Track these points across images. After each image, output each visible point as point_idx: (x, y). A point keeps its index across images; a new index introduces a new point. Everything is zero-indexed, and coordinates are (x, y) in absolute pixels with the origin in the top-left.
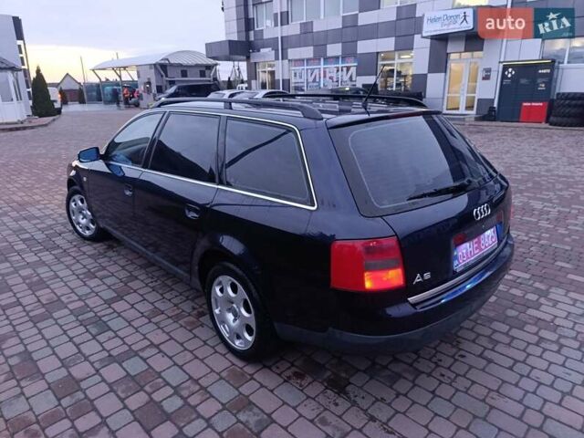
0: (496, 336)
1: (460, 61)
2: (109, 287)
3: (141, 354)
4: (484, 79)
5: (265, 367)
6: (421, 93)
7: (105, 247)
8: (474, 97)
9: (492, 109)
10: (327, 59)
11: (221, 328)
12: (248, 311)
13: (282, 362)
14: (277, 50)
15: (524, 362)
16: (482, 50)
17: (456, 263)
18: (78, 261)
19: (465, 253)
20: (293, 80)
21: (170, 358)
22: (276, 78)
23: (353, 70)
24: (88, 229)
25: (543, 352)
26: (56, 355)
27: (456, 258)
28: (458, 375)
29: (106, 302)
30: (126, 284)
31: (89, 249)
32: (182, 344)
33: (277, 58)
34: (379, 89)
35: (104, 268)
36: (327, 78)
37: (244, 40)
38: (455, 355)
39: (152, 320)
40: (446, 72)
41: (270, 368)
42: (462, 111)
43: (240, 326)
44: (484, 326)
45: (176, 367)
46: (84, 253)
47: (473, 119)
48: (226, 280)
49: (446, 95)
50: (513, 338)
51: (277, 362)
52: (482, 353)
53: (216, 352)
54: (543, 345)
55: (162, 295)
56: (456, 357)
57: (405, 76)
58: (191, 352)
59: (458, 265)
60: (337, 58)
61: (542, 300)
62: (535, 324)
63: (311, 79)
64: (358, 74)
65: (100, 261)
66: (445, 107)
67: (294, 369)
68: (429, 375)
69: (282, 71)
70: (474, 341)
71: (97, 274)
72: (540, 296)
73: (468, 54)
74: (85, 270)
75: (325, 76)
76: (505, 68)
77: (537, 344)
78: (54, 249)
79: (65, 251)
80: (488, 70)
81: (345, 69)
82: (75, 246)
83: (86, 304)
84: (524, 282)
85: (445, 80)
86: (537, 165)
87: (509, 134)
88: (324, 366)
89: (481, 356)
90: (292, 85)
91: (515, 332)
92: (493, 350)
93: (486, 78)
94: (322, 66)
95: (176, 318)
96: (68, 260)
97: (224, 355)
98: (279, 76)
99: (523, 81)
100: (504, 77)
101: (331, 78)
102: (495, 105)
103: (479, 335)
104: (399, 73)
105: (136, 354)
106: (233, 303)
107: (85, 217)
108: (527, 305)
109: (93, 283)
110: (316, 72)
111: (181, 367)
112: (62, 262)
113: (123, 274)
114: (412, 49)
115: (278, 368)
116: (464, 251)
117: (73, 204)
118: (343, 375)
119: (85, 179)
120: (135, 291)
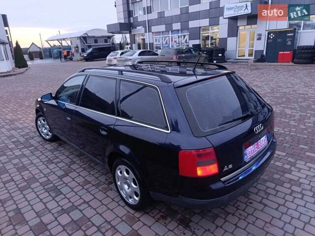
0: (269, 191)
1: (244, 30)
2: (61, 169)
3: (79, 208)
4: (258, 39)
5: (146, 213)
6: (224, 48)
7: (57, 145)
8: (253, 50)
9: (263, 55)
10: (173, 31)
11: (121, 192)
12: (136, 185)
13: (155, 210)
14: (146, 28)
15: (284, 205)
16: (256, 24)
17: (245, 157)
18: (43, 154)
19: (250, 152)
20: (155, 44)
21: (95, 209)
22: (146, 42)
23: (187, 37)
24: (48, 135)
25: (294, 199)
26: (34, 210)
27: (246, 154)
28: (249, 214)
29: (59, 177)
30: (69, 167)
31: (48, 146)
32: (101, 201)
33: (146, 32)
34: (202, 47)
35: (57, 158)
36: (173, 41)
37: (128, 22)
38: (247, 202)
39: (84, 187)
40: (237, 36)
41: (148, 213)
42: (247, 57)
43: (131, 191)
44: (262, 184)
45: (98, 215)
46: (46, 149)
47: (253, 62)
48: (123, 167)
49: (238, 49)
50: (278, 191)
51: (152, 210)
52: (261, 201)
53: (119, 205)
54: (294, 195)
55: (89, 172)
56: (248, 204)
57: (215, 39)
58: (106, 205)
59: (247, 158)
60: (178, 30)
61: (293, 168)
62: (289, 183)
63: (164, 43)
64: (190, 39)
65: (55, 153)
66: (237, 56)
67: (161, 214)
68: (233, 215)
69: (149, 38)
70: (256, 194)
71: (54, 161)
72: (291, 166)
73: (249, 26)
74: (47, 159)
75: (172, 41)
76: (269, 33)
77: (290, 194)
78: (30, 147)
79: (36, 148)
80: (260, 35)
81: (183, 36)
82: (41, 145)
83: (49, 180)
84: (283, 158)
85: (237, 41)
86: (288, 88)
87: (272, 70)
88: (177, 211)
89: (260, 202)
90: (154, 46)
91: (278, 188)
92: (267, 199)
93: (259, 39)
94: (170, 35)
95: (97, 186)
96: (38, 153)
97: (123, 207)
98: (147, 41)
99: (279, 40)
100: (268, 38)
101: (175, 41)
102: (264, 53)
103: (259, 190)
104: (212, 38)
105: (77, 208)
106: (127, 179)
107: (46, 129)
108: (285, 171)
109: (52, 166)
110: (167, 38)
111: (100, 215)
112: (34, 155)
113: (67, 161)
114: (219, 24)
115: (152, 213)
116: (250, 150)
117: (39, 122)
118: (188, 216)
119: (45, 109)
120: (74, 171)
